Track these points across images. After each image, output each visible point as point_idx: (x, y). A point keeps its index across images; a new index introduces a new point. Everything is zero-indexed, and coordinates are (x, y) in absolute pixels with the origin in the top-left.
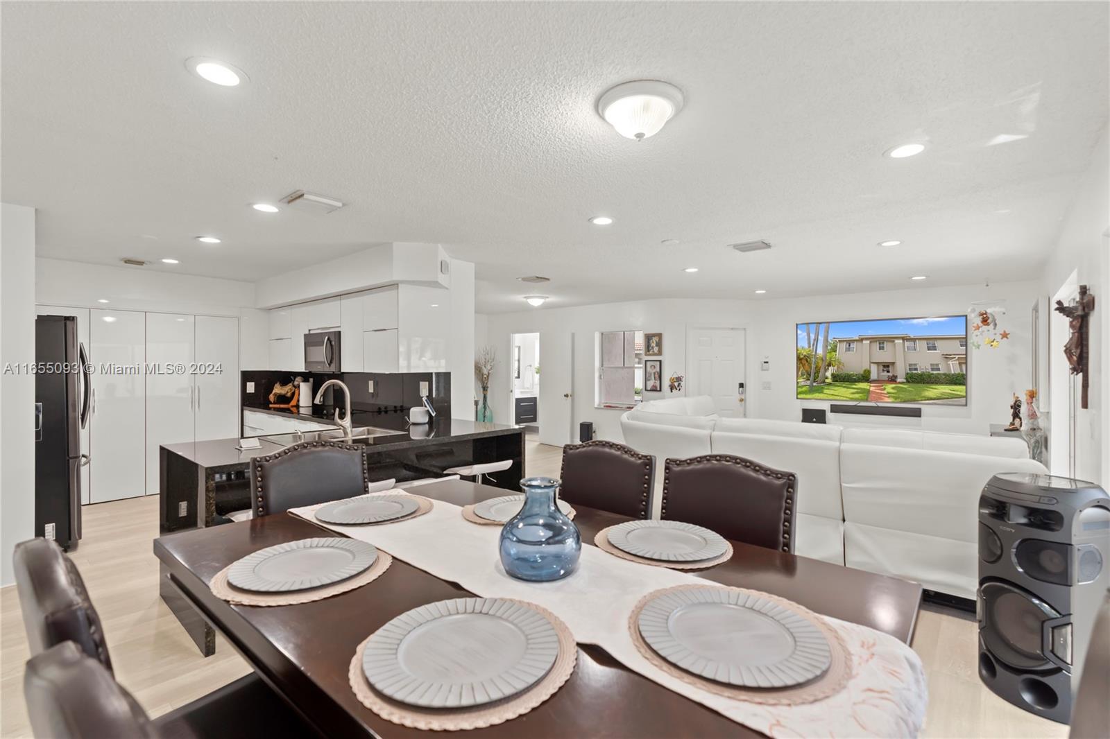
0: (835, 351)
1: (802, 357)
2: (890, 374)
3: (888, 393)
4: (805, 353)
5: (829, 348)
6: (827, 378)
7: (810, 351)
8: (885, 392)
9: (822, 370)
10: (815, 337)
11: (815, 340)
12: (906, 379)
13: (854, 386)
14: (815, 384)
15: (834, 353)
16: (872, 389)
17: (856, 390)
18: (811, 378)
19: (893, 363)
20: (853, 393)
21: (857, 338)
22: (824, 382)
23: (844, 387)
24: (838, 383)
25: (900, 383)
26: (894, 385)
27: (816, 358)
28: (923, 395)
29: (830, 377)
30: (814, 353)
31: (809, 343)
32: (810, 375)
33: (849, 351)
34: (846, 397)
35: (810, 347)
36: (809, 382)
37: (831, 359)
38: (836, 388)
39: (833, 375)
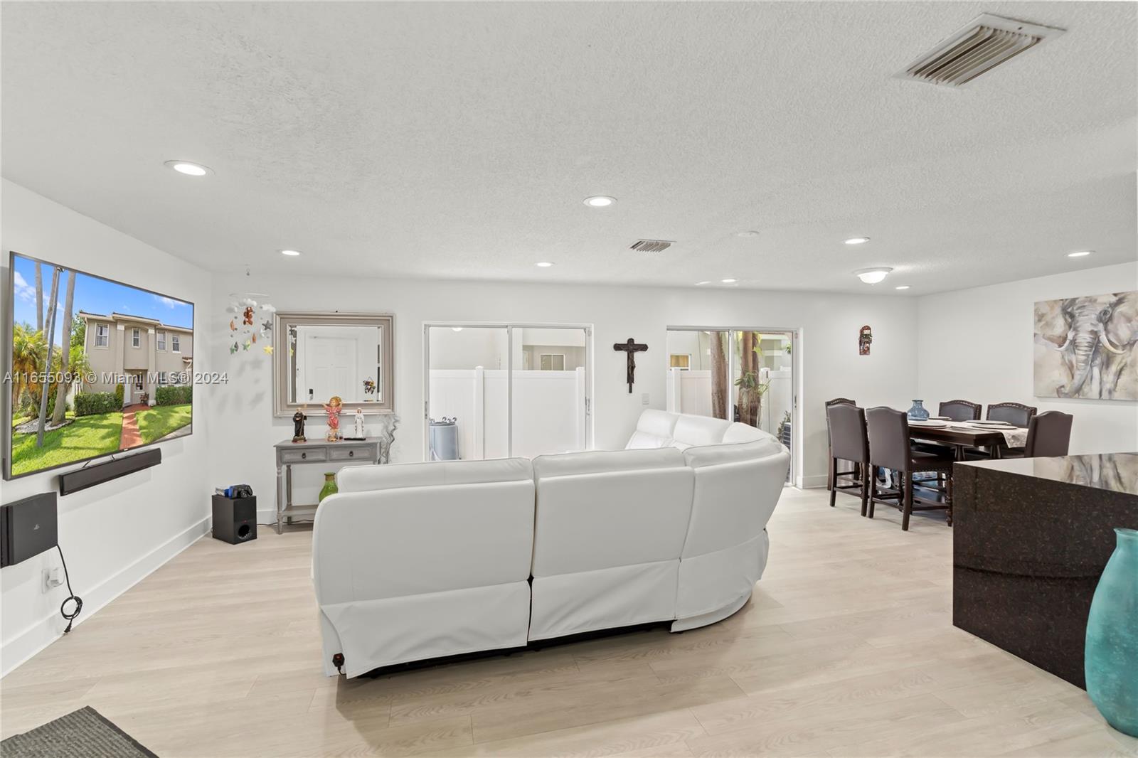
0: (82, 344)
1: (25, 353)
2: (142, 392)
3: (141, 428)
4: (31, 345)
5: (73, 333)
6: (67, 410)
7: (40, 339)
8: (137, 427)
9: (61, 389)
10: (51, 301)
11: (50, 310)
12: (156, 399)
13: (105, 422)
14: (47, 428)
15: (79, 348)
16: (125, 423)
17: (107, 430)
18: (42, 414)
19: (146, 371)
20: (104, 438)
21: (110, 318)
22: (63, 419)
23: (93, 426)
24: (83, 419)
25: (152, 407)
26: (145, 413)
27: (51, 358)
28: (168, 425)
29: (73, 406)
30: (48, 346)
31: (40, 317)
32: (39, 403)
33: (101, 345)
34: (94, 449)
35: (40, 327)
36: (36, 423)
37: (75, 359)
38: (82, 431)
39: (77, 399)
